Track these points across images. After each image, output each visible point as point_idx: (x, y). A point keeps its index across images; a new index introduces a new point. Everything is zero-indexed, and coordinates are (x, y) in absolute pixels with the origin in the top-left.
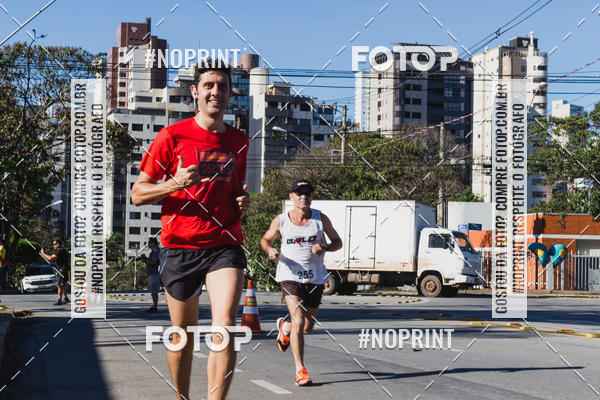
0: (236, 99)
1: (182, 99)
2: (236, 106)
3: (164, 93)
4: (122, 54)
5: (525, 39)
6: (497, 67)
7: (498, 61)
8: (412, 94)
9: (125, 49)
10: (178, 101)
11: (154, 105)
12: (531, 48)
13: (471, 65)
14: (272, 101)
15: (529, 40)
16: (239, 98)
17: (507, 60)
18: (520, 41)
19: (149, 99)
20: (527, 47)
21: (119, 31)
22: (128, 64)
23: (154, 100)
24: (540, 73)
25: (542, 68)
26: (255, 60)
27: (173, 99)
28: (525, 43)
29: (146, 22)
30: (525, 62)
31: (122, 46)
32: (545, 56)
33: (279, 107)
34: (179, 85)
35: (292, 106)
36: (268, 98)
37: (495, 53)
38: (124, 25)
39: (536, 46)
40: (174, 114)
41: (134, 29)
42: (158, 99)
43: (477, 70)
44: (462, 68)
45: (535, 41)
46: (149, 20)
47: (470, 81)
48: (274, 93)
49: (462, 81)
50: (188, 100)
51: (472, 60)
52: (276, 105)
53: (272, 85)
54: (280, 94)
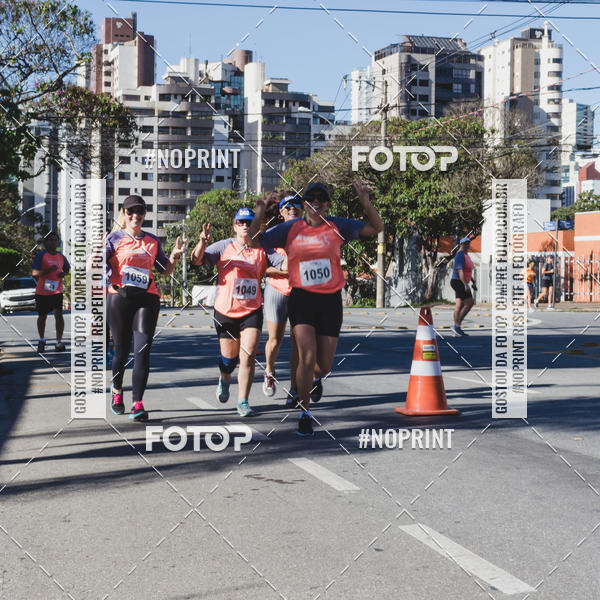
0: (229, 98)
1: (172, 97)
2: (229, 106)
3: (153, 91)
4: (106, 52)
5: (538, 30)
6: (509, 60)
7: (509, 54)
8: (419, 90)
9: (110, 46)
10: (169, 100)
11: (142, 104)
12: (545, 39)
13: (480, 58)
14: (268, 100)
15: (542, 31)
16: (232, 97)
17: (518, 52)
18: (532, 32)
19: (136, 98)
20: (540, 38)
21: (103, 27)
22: (113, 63)
23: (142, 98)
24: (555, 67)
25: (558, 61)
26: (248, 57)
27: (163, 97)
28: (538, 34)
29: (131, 17)
30: (538, 54)
31: (107, 42)
32: (561, 48)
33: (277, 105)
34: (169, 83)
35: (291, 104)
36: (265, 95)
37: (507, 45)
38: (108, 20)
39: (550, 38)
40: (164, 114)
41: (119, 25)
42: (147, 98)
43: (487, 65)
44: (472, 61)
45: (550, 32)
46: (135, 15)
47: (480, 75)
48: (270, 90)
49: (472, 75)
50: (179, 98)
51: (482, 53)
52: (273, 102)
53: (268, 82)
54: (277, 91)
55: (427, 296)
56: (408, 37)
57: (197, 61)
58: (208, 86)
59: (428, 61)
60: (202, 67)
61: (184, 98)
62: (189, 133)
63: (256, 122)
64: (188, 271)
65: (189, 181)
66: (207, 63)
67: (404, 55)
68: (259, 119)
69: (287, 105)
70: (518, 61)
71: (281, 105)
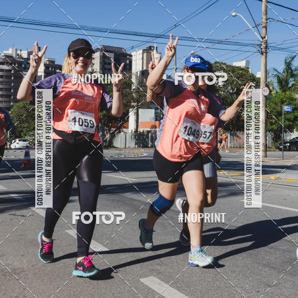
1: (5, 64)
6: (142, 57)
7: (141, 55)
8: (107, 66)
10: (4, 65)
12: (155, 50)
13: (131, 56)
14: (47, 67)
15: (154, 47)
17: (145, 54)
18: (150, 47)
20: (153, 50)
28: (152, 48)
33: (50, 69)
34: (4, 58)
35: (56, 69)
36: (45, 65)
37: (141, 51)
39: (157, 50)
40: (2, 70)
43: (134, 58)
44: (128, 57)
45: (157, 48)
47: (131, 62)
48: (48, 63)
49: (128, 62)
50: (9, 64)
51: (132, 54)
52: (49, 68)
53: (47, 60)
54: (51, 63)
55: (107, 145)
56: (103, 46)
57: (16, 50)
58: (21, 60)
59: (111, 56)
60: (19, 52)
61: (11, 64)
62: (13, 78)
63: (41, 75)
64: (10, 134)
65: (12, 97)
66: (21, 51)
67: (102, 53)
68: (43, 74)
69: (54, 69)
70: (145, 58)
71: (52, 69)
